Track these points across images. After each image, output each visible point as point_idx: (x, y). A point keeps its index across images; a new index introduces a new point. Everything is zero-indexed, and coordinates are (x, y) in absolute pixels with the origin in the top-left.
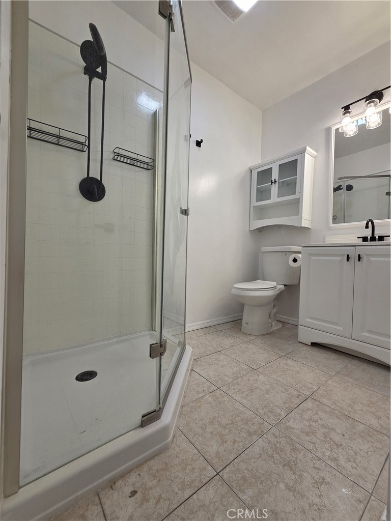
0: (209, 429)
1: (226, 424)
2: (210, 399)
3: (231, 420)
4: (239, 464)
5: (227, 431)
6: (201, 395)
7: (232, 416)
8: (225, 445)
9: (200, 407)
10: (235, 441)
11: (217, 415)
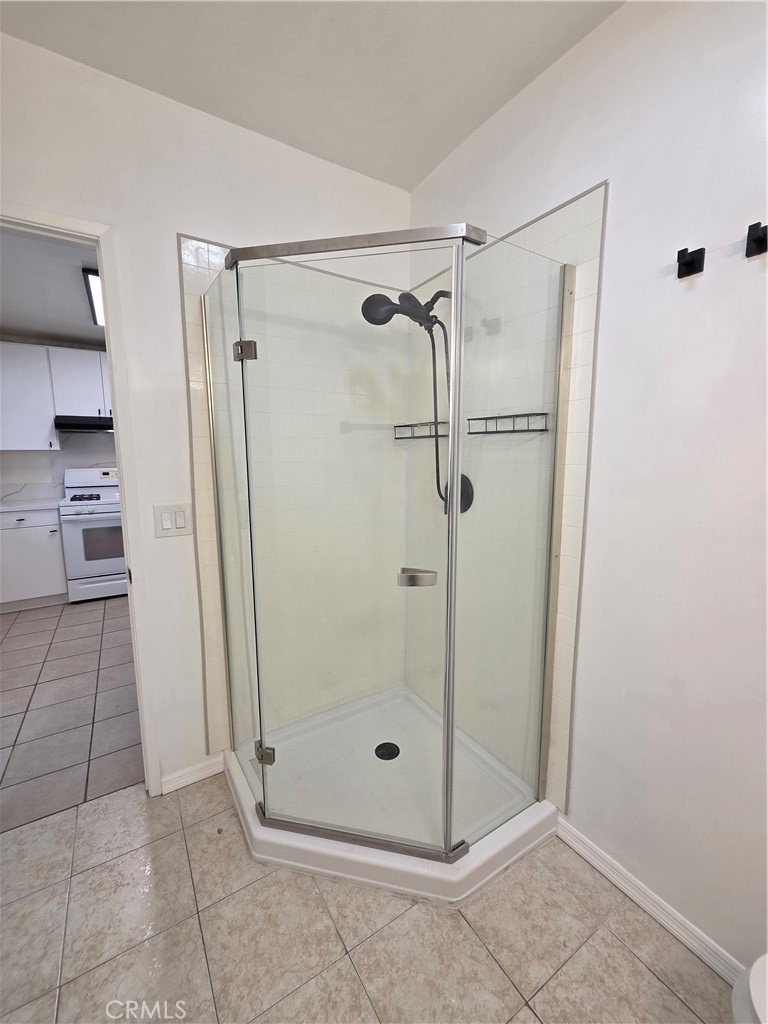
0: (259, 912)
1: (257, 942)
2: (320, 926)
3: (262, 954)
4: (195, 943)
5: (246, 941)
6: (334, 911)
7: (271, 960)
8: (226, 931)
9: (306, 904)
10: (225, 947)
11: (281, 931)
